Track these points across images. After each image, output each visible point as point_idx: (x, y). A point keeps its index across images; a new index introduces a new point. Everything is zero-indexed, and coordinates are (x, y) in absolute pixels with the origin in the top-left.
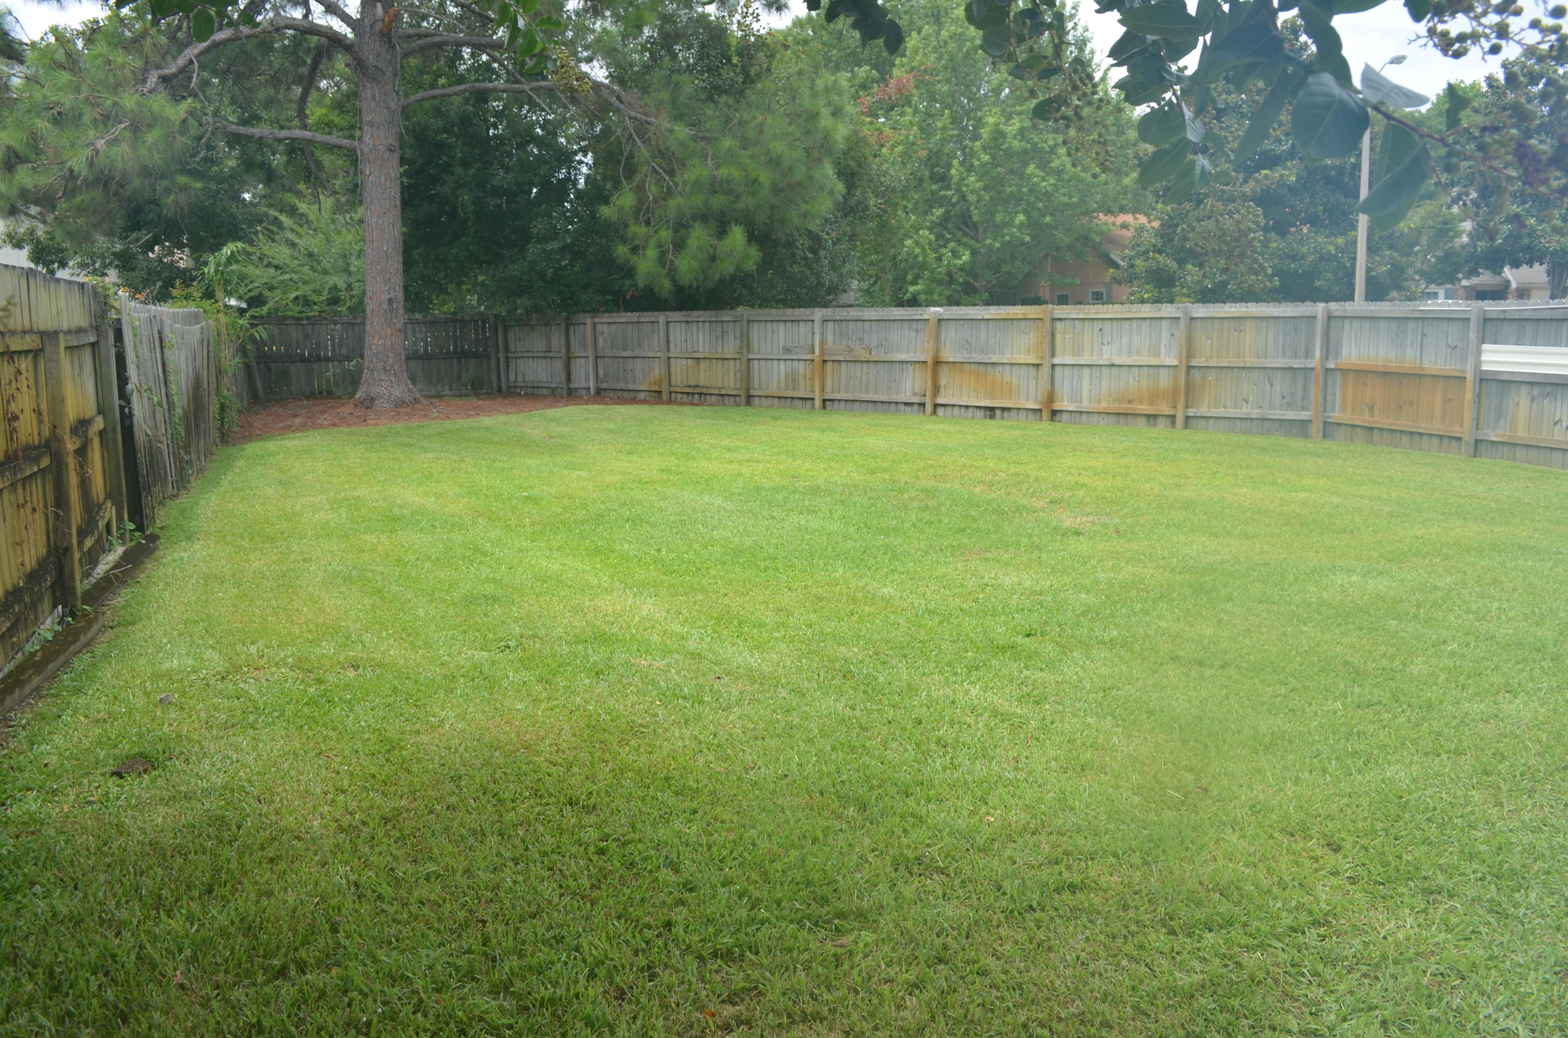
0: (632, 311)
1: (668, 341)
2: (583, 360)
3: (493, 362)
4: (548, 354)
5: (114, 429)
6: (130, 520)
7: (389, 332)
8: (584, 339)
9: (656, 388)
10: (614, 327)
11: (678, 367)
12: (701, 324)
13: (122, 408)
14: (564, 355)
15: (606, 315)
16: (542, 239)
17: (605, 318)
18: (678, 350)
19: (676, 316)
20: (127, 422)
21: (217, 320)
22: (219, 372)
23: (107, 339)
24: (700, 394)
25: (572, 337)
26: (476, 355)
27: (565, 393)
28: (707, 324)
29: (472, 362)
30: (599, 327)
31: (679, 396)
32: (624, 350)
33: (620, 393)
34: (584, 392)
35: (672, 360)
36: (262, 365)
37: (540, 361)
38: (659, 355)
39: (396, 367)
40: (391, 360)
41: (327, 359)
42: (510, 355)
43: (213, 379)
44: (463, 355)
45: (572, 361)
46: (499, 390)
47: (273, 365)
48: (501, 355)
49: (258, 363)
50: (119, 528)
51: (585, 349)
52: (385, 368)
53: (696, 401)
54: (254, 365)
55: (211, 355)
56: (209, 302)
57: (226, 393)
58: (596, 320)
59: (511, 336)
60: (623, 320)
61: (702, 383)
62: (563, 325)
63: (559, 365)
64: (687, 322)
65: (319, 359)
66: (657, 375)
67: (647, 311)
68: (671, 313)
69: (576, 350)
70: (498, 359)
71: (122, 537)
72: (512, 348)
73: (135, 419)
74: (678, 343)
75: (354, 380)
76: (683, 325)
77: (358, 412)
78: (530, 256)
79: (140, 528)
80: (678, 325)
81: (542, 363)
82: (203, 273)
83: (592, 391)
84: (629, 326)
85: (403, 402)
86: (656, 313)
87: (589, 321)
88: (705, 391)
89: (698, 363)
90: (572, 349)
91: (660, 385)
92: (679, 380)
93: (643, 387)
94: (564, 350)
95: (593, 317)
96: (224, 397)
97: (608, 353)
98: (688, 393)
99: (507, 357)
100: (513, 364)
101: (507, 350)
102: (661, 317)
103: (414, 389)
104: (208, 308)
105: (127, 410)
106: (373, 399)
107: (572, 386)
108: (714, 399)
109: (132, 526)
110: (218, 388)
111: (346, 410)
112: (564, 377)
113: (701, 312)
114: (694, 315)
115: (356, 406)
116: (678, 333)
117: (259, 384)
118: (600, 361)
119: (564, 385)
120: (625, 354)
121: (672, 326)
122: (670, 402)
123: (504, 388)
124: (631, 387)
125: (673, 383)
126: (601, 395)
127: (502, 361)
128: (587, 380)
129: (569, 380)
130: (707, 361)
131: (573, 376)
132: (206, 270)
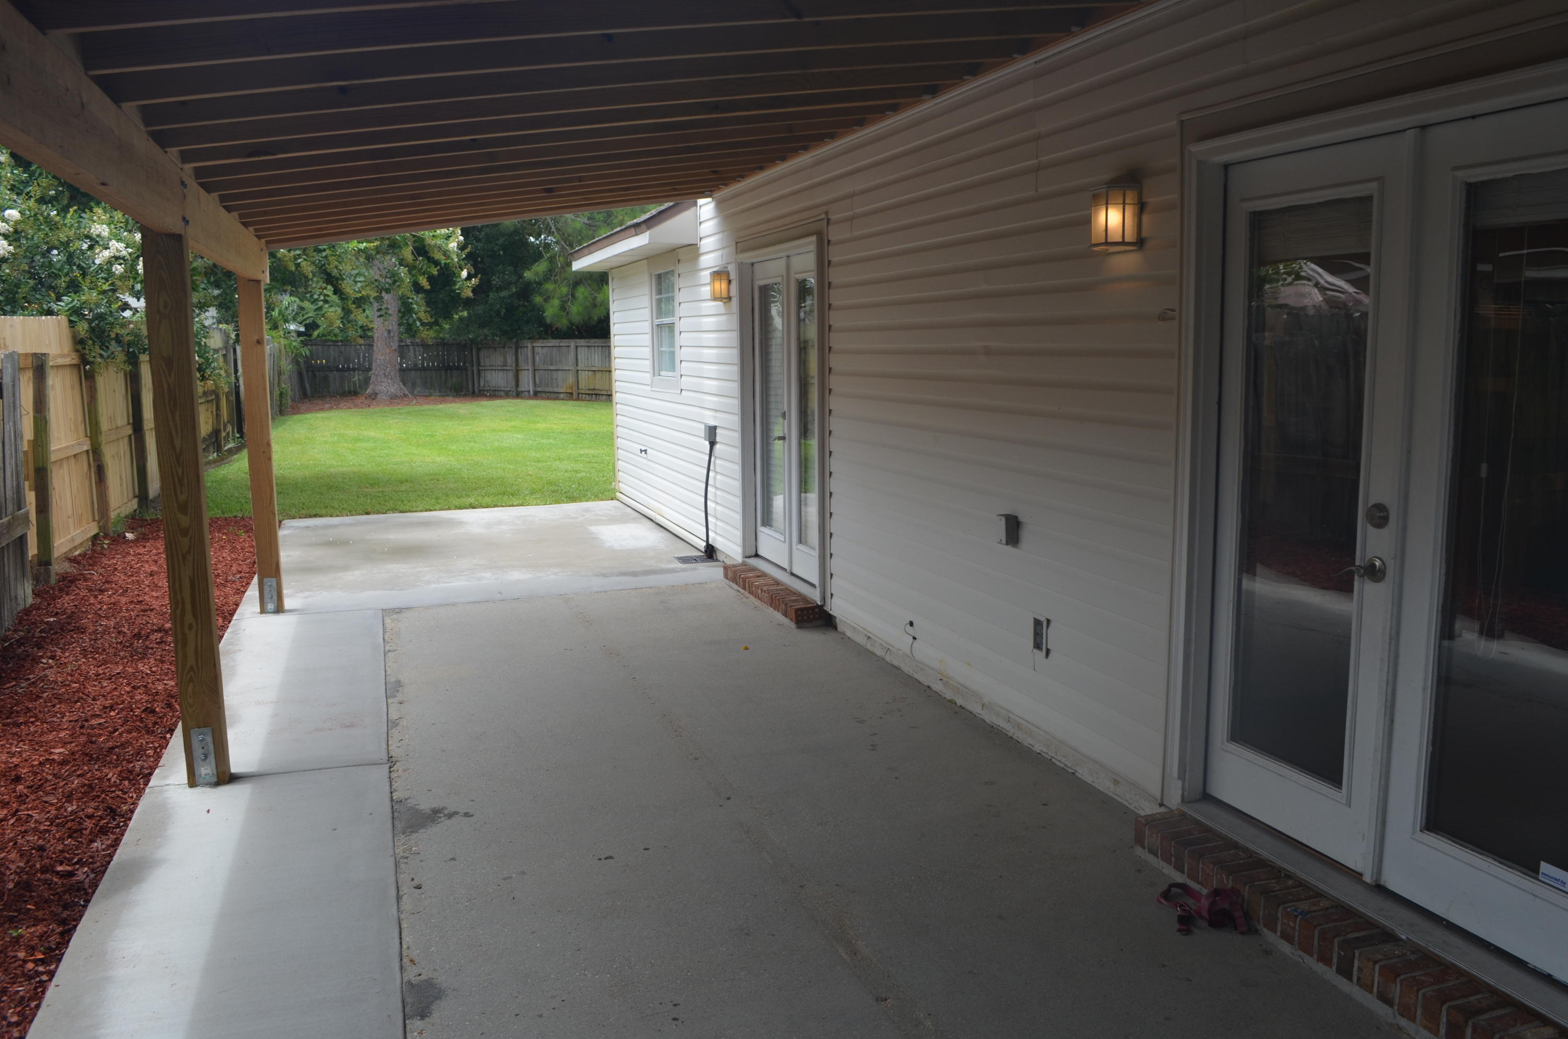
0: (555, 339)
1: (577, 359)
2: (526, 371)
3: (470, 373)
4: (505, 368)
5: (232, 392)
6: (237, 433)
7: (388, 351)
8: (527, 358)
9: (570, 391)
10: (545, 349)
11: (583, 376)
12: (596, 348)
13: (235, 383)
14: (514, 368)
15: (540, 341)
16: (499, 289)
17: (539, 343)
18: (583, 365)
19: (582, 342)
20: (237, 389)
21: (279, 343)
22: (280, 374)
23: (230, 353)
24: (596, 395)
25: (520, 356)
26: (458, 368)
27: (514, 394)
28: (600, 348)
29: (455, 372)
30: (536, 349)
31: (584, 396)
32: (551, 365)
33: (549, 394)
34: (527, 394)
35: (580, 372)
36: (310, 373)
37: (500, 372)
38: (571, 368)
39: (392, 374)
40: (388, 370)
41: (354, 370)
42: (481, 368)
43: (276, 377)
44: (448, 368)
45: (520, 372)
46: (474, 393)
47: (317, 373)
48: (475, 368)
49: (308, 371)
50: (233, 436)
51: (528, 364)
52: (385, 374)
53: (593, 399)
54: (304, 371)
55: (275, 364)
56: (275, 331)
57: (283, 386)
58: (534, 345)
59: (482, 354)
60: (550, 345)
61: (597, 388)
62: (514, 347)
63: (511, 375)
64: (588, 347)
65: (349, 369)
66: (571, 382)
67: (565, 338)
68: (578, 341)
69: (522, 365)
70: (473, 371)
71: (234, 439)
72: (482, 364)
73: (241, 388)
74: (583, 361)
75: (366, 382)
76: (586, 348)
77: (367, 402)
78: (490, 301)
79: (241, 437)
80: (583, 348)
81: (501, 373)
82: (272, 315)
83: (532, 393)
84: (554, 349)
85: (396, 396)
86: (570, 340)
87: (529, 345)
88: (598, 392)
89: (595, 374)
90: (520, 364)
91: (572, 389)
92: (584, 385)
93: (562, 390)
94: (514, 365)
95: (532, 343)
96: (282, 388)
97: (542, 367)
98: (589, 394)
99: (479, 370)
100: (482, 374)
101: (479, 365)
102: (572, 343)
103: (404, 388)
104: (274, 335)
105: (237, 384)
106: (376, 394)
107: (520, 389)
108: (604, 397)
109: (238, 435)
110: (279, 383)
111: (359, 401)
112: (514, 383)
113: (596, 340)
114: (593, 342)
115: (366, 398)
116: (583, 353)
117: (307, 386)
118: (536, 372)
119: (514, 389)
120: (552, 368)
121: (579, 349)
122: (578, 399)
123: (476, 390)
124: (556, 390)
125: (580, 387)
126: (537, 395)
127: (475, 372)
128: (529, 385)
129: (517, 385)
130: (600, 373)
131: (520, 383)
132: (273, 313)
